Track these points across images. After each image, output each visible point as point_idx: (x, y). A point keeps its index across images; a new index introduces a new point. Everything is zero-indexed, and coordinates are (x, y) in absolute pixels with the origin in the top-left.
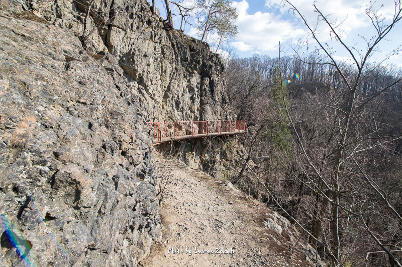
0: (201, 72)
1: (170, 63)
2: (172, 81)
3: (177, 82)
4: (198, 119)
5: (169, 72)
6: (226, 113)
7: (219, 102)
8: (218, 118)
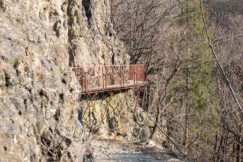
6: (113, 52)
7: (100, 34)
8: (99, 61)
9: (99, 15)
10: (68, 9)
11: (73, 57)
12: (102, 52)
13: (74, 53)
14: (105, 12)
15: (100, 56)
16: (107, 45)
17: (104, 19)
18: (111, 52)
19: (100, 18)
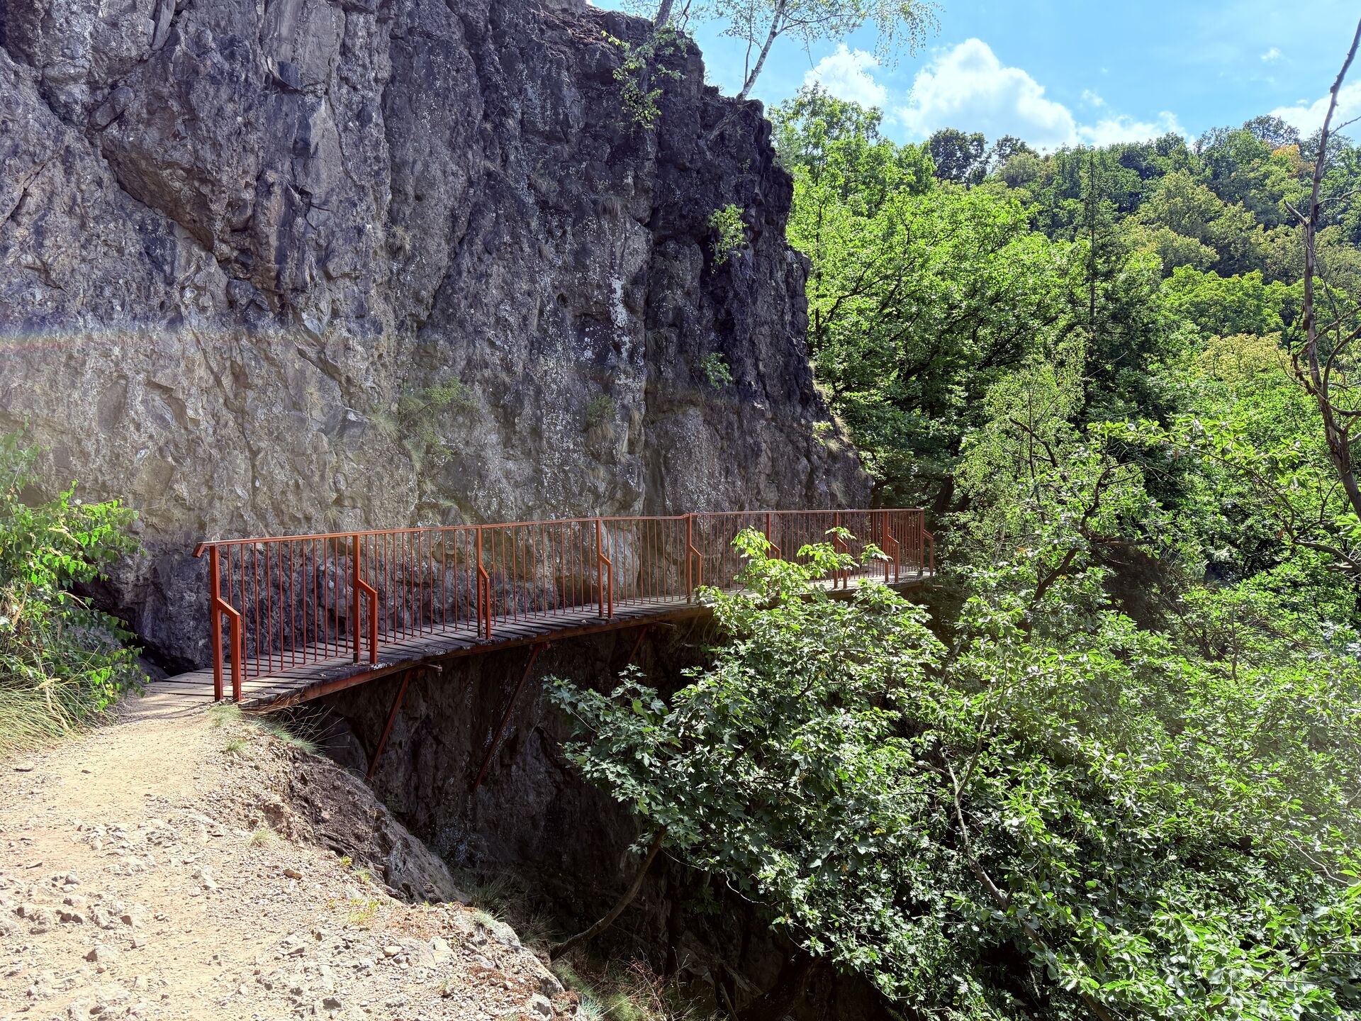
0: (654, 211)
1: (452, 146)
2: (466, 262)
3: (497, 270)
4: (638, 505)
5: (442, 198)
6: (809, 461)
7: (767, 397)
8: (759, 493)
9: (765, 330)
10: (648, 302)
11: (662, 479)
12: (773, 460)
13: (665, 462)
14: (788, 318)
15: (763, 477)
16: (788, 437)
17: (783, 344)
18: (805, 461)
19: (768, 340)
